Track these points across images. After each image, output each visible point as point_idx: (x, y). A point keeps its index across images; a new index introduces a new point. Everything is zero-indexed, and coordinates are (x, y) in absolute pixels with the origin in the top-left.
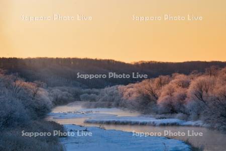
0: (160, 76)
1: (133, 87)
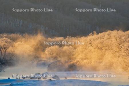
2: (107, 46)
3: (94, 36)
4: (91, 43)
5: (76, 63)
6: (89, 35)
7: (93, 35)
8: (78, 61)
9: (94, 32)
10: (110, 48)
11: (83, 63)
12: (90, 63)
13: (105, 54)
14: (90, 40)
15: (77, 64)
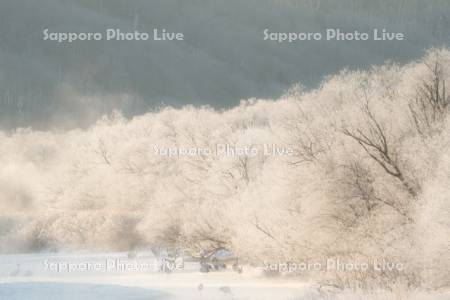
0: (432, 57)
1: (264, 123)
2: (159, 163)
3: (114, 127)
4: (104, 152)
5: (51, 224)
6: (98, 122)
7: (109, 125)
8: (59, 217)
9: (115, 111)
10: (171, 169)
11: (76, 222)
12: (101, 223)
13: (153, 191)
14: (101, 142)
15: (54, 225)
